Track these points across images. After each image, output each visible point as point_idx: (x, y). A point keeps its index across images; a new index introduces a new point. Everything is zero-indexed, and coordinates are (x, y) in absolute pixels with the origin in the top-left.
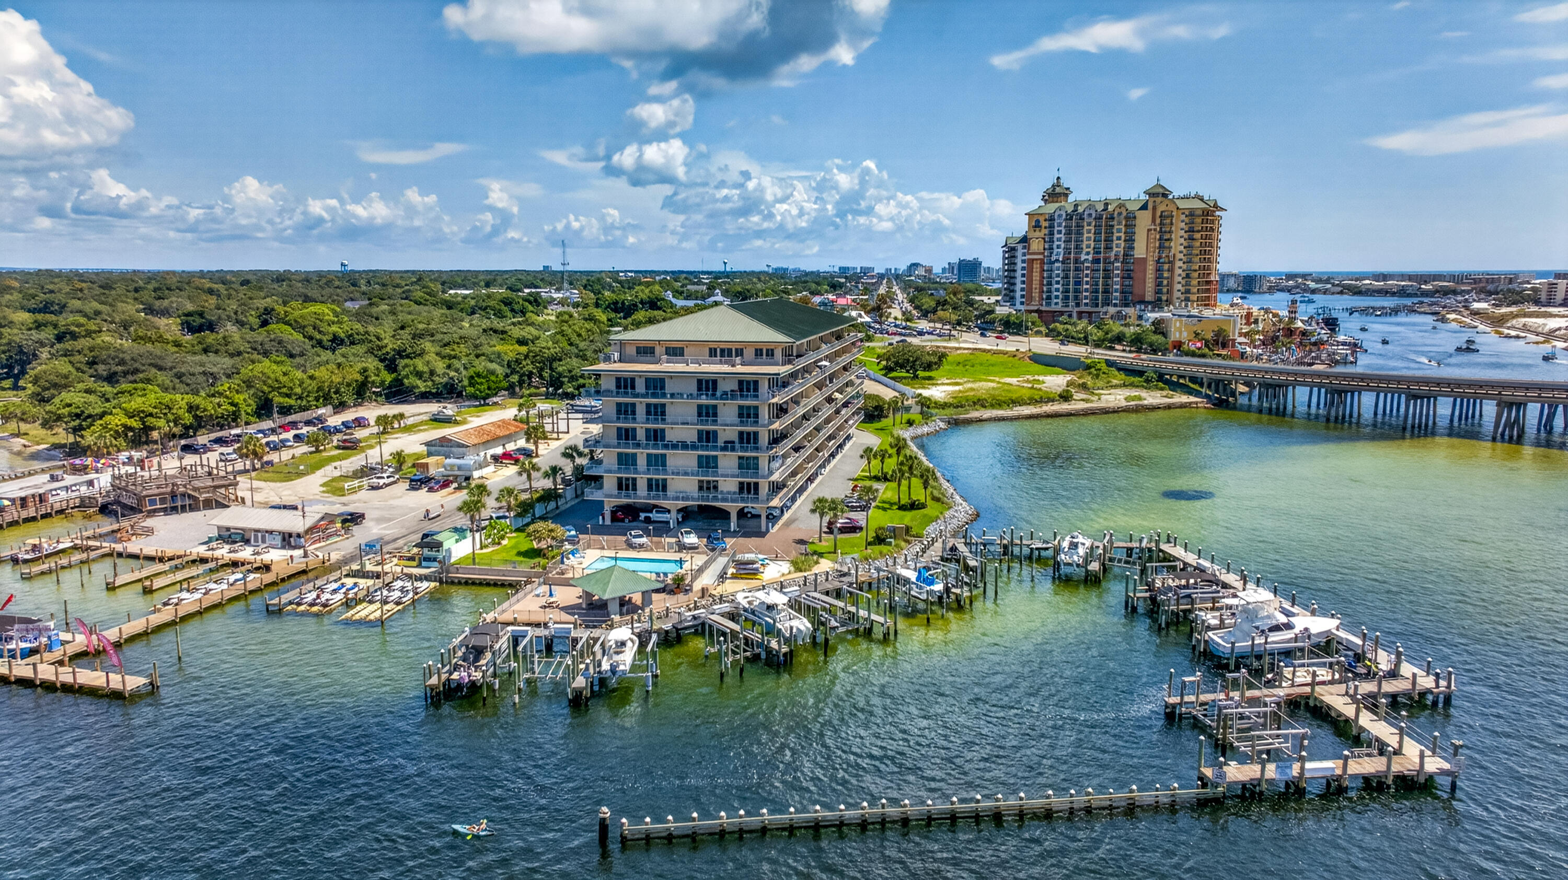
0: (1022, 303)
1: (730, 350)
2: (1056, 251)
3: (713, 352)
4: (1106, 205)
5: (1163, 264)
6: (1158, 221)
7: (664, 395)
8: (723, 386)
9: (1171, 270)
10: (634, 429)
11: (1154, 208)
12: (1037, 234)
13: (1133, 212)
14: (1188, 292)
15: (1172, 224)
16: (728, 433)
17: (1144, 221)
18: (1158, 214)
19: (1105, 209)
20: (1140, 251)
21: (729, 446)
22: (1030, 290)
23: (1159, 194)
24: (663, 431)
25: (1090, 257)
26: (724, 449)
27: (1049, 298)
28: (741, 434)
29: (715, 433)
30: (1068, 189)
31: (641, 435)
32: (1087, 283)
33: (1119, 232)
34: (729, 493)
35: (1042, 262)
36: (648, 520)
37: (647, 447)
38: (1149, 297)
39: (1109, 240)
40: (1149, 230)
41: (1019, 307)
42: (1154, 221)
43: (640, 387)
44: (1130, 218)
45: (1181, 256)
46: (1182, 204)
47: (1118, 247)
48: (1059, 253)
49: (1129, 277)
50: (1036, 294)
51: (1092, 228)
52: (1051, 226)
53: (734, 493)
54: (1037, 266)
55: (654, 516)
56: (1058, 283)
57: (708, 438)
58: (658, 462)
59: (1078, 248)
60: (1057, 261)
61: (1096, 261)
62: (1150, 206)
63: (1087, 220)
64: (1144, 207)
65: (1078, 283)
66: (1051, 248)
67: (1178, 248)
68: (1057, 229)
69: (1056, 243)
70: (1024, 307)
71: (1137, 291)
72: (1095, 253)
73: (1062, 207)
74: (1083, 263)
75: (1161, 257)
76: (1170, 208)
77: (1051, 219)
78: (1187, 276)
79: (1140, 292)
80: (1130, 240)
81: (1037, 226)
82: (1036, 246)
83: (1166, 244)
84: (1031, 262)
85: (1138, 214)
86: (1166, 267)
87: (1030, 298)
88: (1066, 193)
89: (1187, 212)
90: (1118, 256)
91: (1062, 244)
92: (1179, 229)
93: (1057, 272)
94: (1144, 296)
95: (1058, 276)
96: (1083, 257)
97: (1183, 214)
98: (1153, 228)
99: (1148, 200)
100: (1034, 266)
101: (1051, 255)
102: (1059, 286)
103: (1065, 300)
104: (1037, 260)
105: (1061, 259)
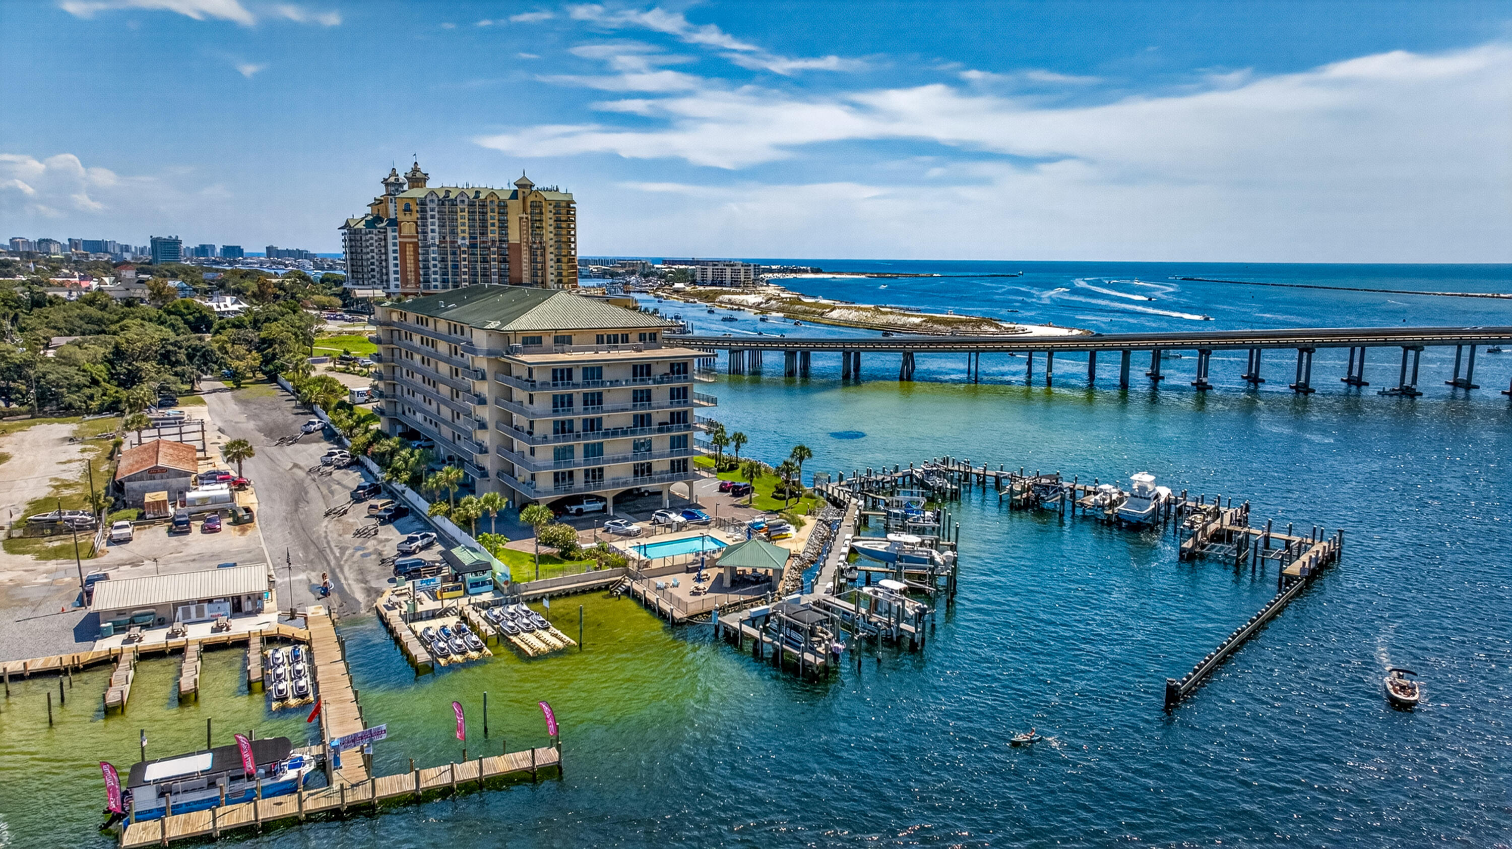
1: (616, 336)
2: (430, 235)
3: (599, 339)
4: (478, 193)
5: (537, 251)
6: (529, 210)
7: (603, 384)
8: (657, 371)
9: (543, 255)
10: (571, 422)
11: (524, 199)
12: (408, 218)
13: (504, 201)
14: (560, 274)
15: (541, 213)
16: (660, 415)
17: (515, 210)
18: (529, 202)
19: (477, 197)
20: (514, 236)
21: (663, 427)
22: (404, 272)
23: (524, 185)
24: (600, 420)
25: (467, 242)
26: (660, 430)
27: (427, 281)
28: (672, 414)
29: (649, 415)
30: (426, 175)
31: (578, 427)
32: (465, 266)
33: (493, 218)
34: (662, 472)
35: (416, 245)
36: (580, 512)
37: (586, 437)
38: (526, 279)
39: (484, 226)
40: (521, 218)
41: (392, 289)
42: (524, 211)
43: (578, 377)
44: (503, 207)
45: (552, 242)
46: (548, 196)
47: (493, 234)
48: (434, 238)
49: (505, 261)
50: (411, 276)
51: (466, 214)
52: (423, 211)
53: (667, 472)
54: (410, 249)
55: (586, 507)
56: (435, 266)
57: (642, 422)
58: (594, 451)
59: (453, 232)
60: (433, 245)
61: (473, 246)
62: (520, 195)
63: (460, 206)
64: (514, 195)
65: (455, 267)
66: (425, 233)
67: (549, 235)
68: (430, 213)
69: (430, 227)
70: (399, 290)
71: (514, 274)
72: (471, 238)
73: (432, 192)
74: (459, 247)
75: (534, 243)
76: (537, 199)
77: (423, 203)
78: (559, 261)
79: (517, 275)
80: (503, 226)
81: (407, 210)
82: (408, 229)
83: (538, 232)
84: (403, 246)
85: (509, 203)
86: (539, 252)
87: (405, 281)
88: (425, 178)
89: (554, 204)
90: (493, 241)
91: (436, 228)
92: (548, 218)
93: (433, 257)
94: (521, 279)
95: (435, 259)
96: (460, 242)
97: (551, 205)
98: (524, 215)
99: (516, 189)
100: (407, 249)
101: (425, 239)
102: (437, 269)
103: (445, 281)
104: (410, 243)
105: (438, 241)
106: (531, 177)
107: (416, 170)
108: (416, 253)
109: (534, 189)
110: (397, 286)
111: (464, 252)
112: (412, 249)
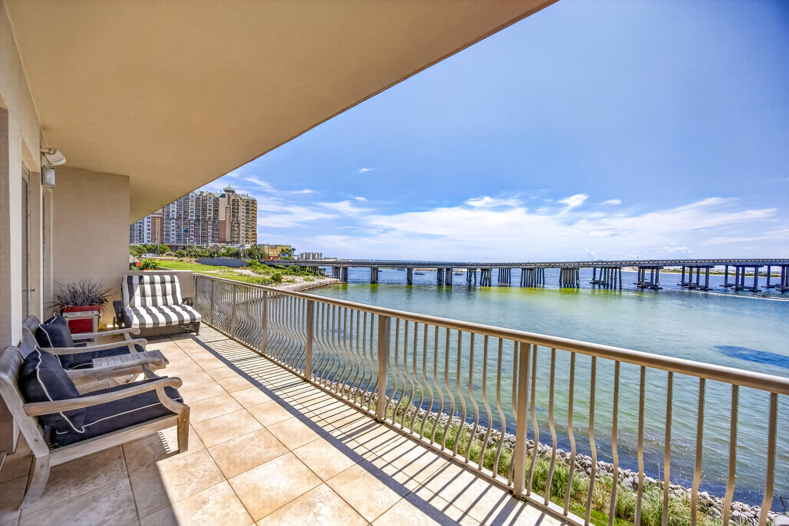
2: (171, 213)
4: (202, 192)
6: (231, 203)
9: (239, 227)
11: (229, 198)
13: (217, 198)
14: (247, 237)
15: (238, 205)
17: (223, 203)
18: (232, 200)
19: (201, 195)
20: (222, 216)
23: (229, 191)
25: (194, 218)
27: (168, 239)
32: (192, 231)
33: (210, 206)
35: (162, 219)
38: (228, 239)
39: (204, 210)
40: (226, 207)
42: (229, 204)
44: (216, 201)
45: (243, 221)
46: (243, 197)
47: (210, 214)
48: (173, 215)
49: (216, 229)
50: (158, 236)
51: (194, 203)
56: (173, 230)
59: (186, 212)
60: (173, 219)
61: (198, 220)
62: (227, 196)
63: (191, 198)
64: (223, 196)
65: (186, 231)
66: (168, 212)
67: (242, 216)
69: (171, 209)
71: (221, 237)
72: (196, 216)
74: (189, 220)
75: (233, 220)
76: (238, 198)
78: (247, 230)
79: (223, 237)
80: (216, 211)
83: (236, 215)
84: (154, 219)
85: (219, 198)
86: (236, 225)
87: (154, 238)
89: (245, 201)
90: (210, 218)
91: (175, 209)
92: (242, 208)
93: (173, 224)
94: (225, 239)
95: (173, 226)
96: (189, 218)
97: (243, 201)
98: (229, 206)
99: (225, 193)
100: (157, 221)
101: (168, 215)
102: (174, 232)
103: (179, 240)
104: (158, 217)
105: (175, 217)
106: (234, 188)
108: (162, 223)
109: (234, 193)
110: (149, 241)
111: (192, 223)
112: (159, 221)
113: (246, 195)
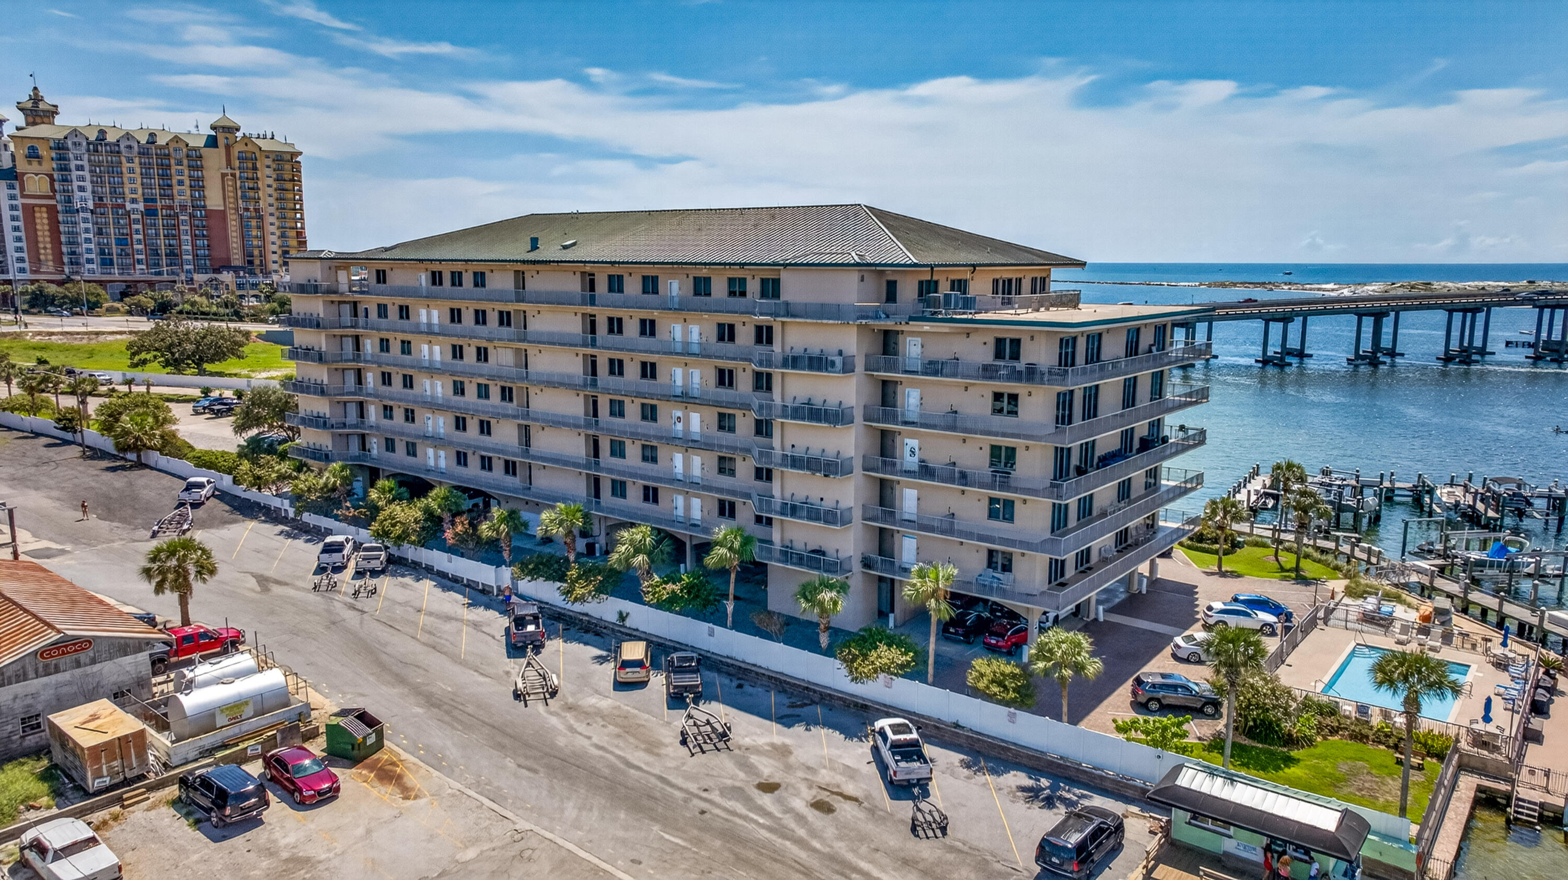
0: (22, 270)
2: (78, 194)
4: (152, 135)
5: (251, 222)
6: (235, 164)
9: (260, 227)
11: (228, 147)
12: (35, 167)
13: (195, 149)
15: (255, 168)
17: (215, 161)
18: (236, 153)
19: (153, 142)
20: (214, 200)
22: (34, 250)
23: (225, 129)
25: (141, 206)
27: (75, 262)
32: (139, 242)
33: (181, 174)
35: (52, 210)
38: (237, 259)
39: (166, 184)
40: (223, 176)
41: (13, 275)
42: (229, 163)
43: (1080, 354)
45: (272, 210)
46: (264, 145)
47: (182, 194)
48: (84, 198)
49: (202, 235)
50: (46, 256)
51: (136, 165)
52: (63, 158)
54: (41, 216)
56: (88, 240)
59: (116, 192)
60: (84, 210)
61: (150, 212)
62: (221, 141)
63: (126, 154)
64: (212, 142)
65: (122, 242)
66: (67, 191)
67: (267, 198)
68: (73, 164)
69: (76, 184)
70: (28, 276)
71: (218, 253)
72: (146, 200)
73: (75, 132)
74: (128, 214)
75: (247, 210)
76: (250, 148)
77: (60, 147)
78: (283, 236)
79: (224, 256)
80: (198, 185)
81: (33, 155)
82: (37, 184)
83: (251, 194)
84: (29, 211)
85: (204, 152)
86: (254, 223)
87: (36, 260)
88: (53, 112)
89: (272, 156)
90: (183, 208)
91: (88, 185)
92: (266, 175)
93: (85, 227)
94: (229, 259)
95: (87, 231)
96: (129, 206)
97: (267, 157)
98: (229, 171)
99: (213, 133)
100: (37, 215)
101: (69, 200)
102: (92, 246)
103: (107, 262)
104: (41, 206)
105: (90, 205)
106: (235, 118)
107: (36, 98)
108: (54, 221)
109: (239, 135)
111: (136, 221)
112: (45, 215)
113: (269, 136)
